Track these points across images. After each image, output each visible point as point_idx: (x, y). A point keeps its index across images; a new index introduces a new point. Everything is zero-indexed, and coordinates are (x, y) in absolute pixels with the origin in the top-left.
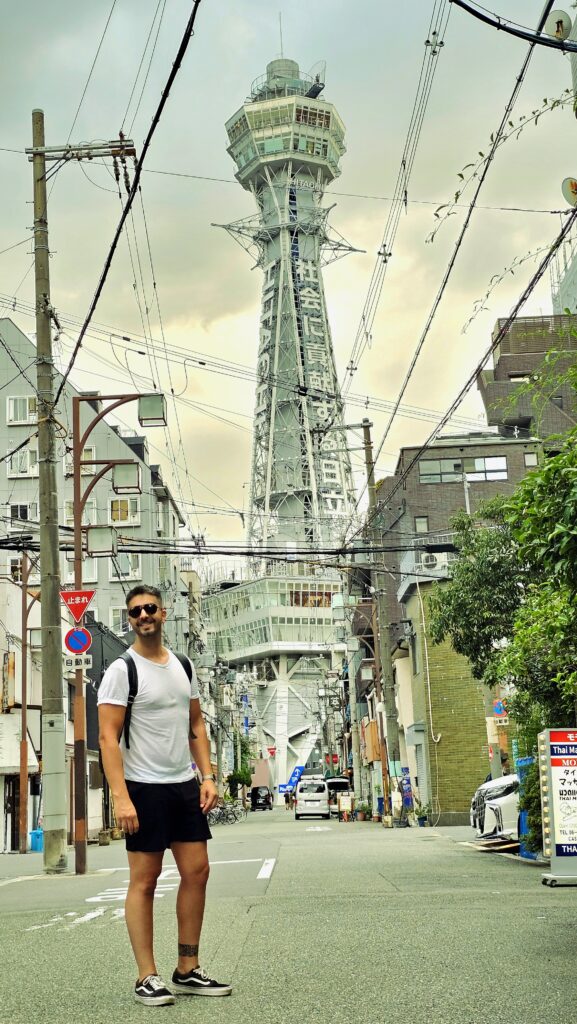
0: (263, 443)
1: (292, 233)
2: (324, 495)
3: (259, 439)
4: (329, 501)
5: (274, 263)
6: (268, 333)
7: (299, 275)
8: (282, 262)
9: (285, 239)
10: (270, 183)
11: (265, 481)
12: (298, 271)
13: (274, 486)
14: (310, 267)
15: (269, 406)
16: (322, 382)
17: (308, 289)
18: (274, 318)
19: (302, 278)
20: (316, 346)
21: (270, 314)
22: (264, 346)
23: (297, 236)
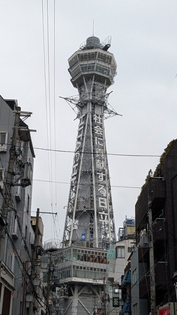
0: (74, 190)
1: (92, 104)
2: (100, 213)
3: (72, 187)
4: (102, 216)
5: (84, 115)
6: (80, 143)
7: (94, 120)
8: (88, 115)
9: (90, 107)
10: (85, 83)
11: (74, 206)
12: (94, 119)
13: (77, 208)
14: (99, 118)
15: (78, 173)
16: (101, 165)
17: (98, 126)
18: (83, 137)
19: (96, 122)
20: (100, 150)
21: (81, 135)
22: (77, 148)
23: (94, 105)
